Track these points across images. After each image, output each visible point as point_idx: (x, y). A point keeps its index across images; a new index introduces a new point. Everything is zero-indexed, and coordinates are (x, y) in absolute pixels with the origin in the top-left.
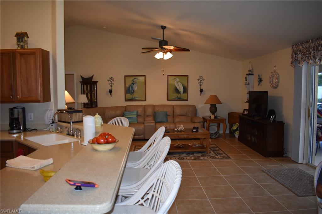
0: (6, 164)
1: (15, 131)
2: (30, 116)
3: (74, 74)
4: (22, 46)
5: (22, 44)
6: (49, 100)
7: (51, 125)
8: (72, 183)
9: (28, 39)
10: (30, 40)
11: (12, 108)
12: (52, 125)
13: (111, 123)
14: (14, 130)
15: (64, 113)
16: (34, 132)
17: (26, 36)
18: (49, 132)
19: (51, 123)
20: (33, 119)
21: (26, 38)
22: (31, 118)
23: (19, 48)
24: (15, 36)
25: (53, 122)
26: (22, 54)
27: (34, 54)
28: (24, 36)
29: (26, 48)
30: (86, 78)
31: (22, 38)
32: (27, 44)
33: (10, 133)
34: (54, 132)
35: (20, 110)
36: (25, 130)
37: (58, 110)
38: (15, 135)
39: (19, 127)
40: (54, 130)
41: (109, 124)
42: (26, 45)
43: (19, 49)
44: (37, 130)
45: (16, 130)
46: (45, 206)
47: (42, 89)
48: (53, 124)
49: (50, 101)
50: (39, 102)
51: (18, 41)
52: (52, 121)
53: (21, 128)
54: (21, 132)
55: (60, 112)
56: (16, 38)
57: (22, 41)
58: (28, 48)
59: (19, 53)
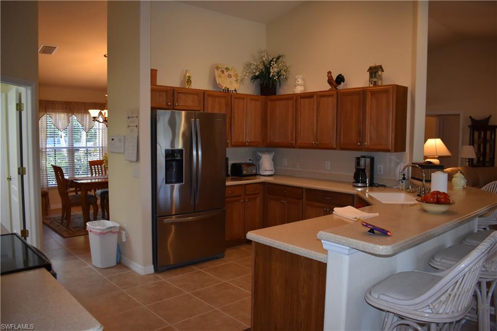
0: (334, 211)
1: (360, 185)
2: (380, 168)
3: (459, 115)
4: (375, 82)
5: (375, 80)
6: (403, 149)
7: (400, 181)
8: (365, 224)
9: (383, 73)
10: (385, 75)
11: (359, 156)
12: (402, 182)
13: (486, 189)
14: (359, 183)
15: (416, 167)
16: (382, 188)
17: (380, 69)
18: (399, 190)
19: (402, 179)
20: (382, 173)
21: (380, 73)
22: (380, 172)
23: (372, 85)
24: (368, 71)
25: (404, 178)
26: (373, 93)
27: (387, 92)
28: (378, 69)
29: (380, 84)
30: (478, 119)
31: (376, 73)
32: (381, 79)
33: (354, 186)
34: (404, 191)
35: (368, 160)
36: (372, 184)
37: (413, 163)
38: (359, 189)
39: (365, 180)
40: (404, 189)
41: (483, 190)
42: (379, 81)
43: (371, 87)
44: (385, 186)
45: (361, 183)
46: (336, 236)
47: (393, 135)
48: (404, 181)
49: (405, 151)
50: (388, 151)
51: (371, 76)
52: (403, 176)
53: (367, 182)
54: (366, 186)
55: (414, 166)
56: (368, 73)
57: (375, 77)
58: (383, 84)
59: (371, 92)
